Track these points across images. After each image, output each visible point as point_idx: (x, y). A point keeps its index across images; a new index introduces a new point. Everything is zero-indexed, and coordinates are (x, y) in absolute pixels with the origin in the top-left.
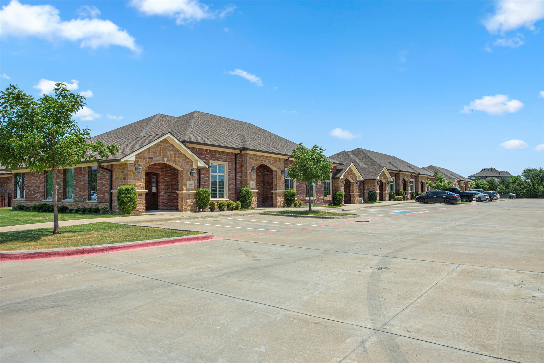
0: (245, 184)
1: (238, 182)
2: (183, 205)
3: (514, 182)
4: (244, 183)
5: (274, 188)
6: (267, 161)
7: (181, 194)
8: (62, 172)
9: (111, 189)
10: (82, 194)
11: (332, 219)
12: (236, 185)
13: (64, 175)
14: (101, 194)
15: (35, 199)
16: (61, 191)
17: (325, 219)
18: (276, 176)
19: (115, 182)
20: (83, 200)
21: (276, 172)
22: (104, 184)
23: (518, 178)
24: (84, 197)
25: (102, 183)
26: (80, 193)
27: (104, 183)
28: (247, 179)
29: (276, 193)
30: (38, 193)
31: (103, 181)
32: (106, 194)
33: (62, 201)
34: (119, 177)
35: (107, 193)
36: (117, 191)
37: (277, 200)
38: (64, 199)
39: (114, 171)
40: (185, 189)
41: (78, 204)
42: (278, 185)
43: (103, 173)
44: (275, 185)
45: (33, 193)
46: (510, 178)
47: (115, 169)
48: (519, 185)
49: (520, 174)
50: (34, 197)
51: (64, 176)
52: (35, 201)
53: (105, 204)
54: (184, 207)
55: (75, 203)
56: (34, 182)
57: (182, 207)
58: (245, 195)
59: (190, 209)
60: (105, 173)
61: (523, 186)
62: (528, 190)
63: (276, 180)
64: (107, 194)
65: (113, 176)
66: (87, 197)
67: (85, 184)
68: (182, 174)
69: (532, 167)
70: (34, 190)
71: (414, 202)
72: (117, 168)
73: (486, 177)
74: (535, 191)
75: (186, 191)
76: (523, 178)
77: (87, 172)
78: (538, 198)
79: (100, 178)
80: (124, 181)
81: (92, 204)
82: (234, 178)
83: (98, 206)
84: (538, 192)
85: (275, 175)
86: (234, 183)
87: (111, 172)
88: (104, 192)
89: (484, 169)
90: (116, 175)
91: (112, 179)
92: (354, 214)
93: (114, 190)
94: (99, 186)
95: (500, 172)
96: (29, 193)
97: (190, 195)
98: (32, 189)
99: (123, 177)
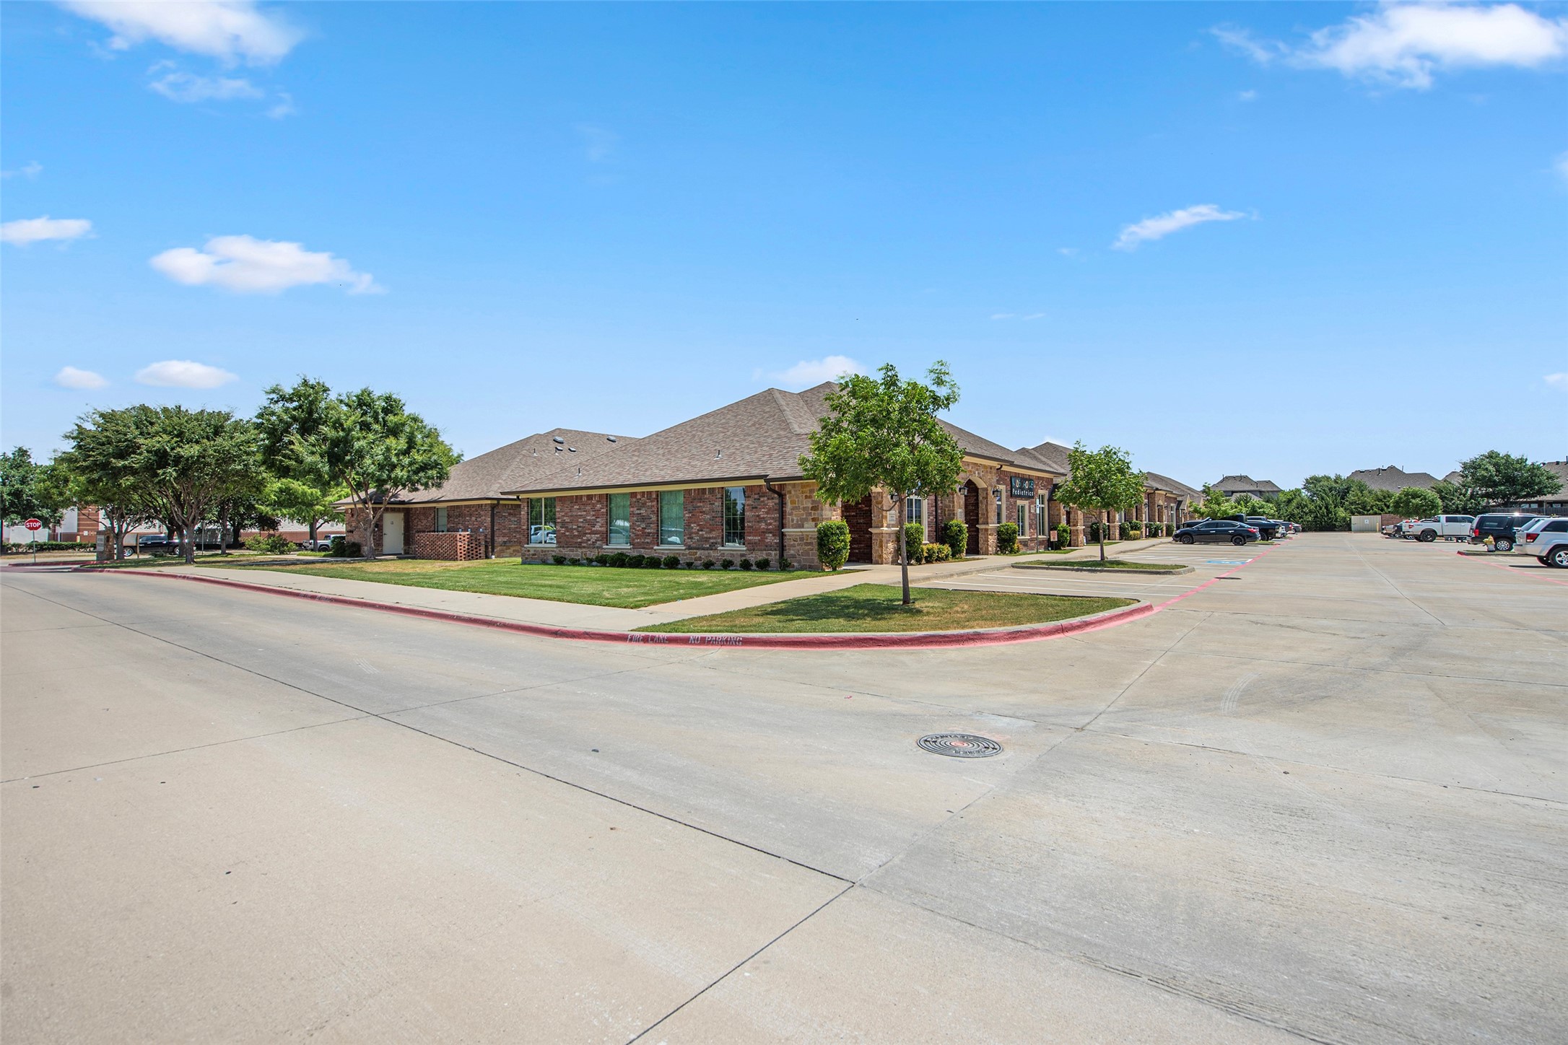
0: (949, 515)
1: (939, 511)
2: (882, 552)
3: (1289, 501)
4: (946, 513)
5: (980, 521)
6: (977, 472)
7: (879, 534)
8: (654, 496)
9: (783, 526)
10: (705, 536)
11: (1169, 574)
12: (936, 518)
13: (658, 501)
14: (756, 536)
15: (583, 545)
16: (652, 531)
17: (1158, 576)
18: (987, 498)
19: (790, 514)
20: (708, 546)
21: (985, 493)
22: (763, 518)
23: (1297, 493)
24: (712, 541)
25: (758, 516)
26: (700, 533)
27: (762, 516)
28: (953, 506)
29: (986, 530)
30: (589, 534)
31: (761, 513)
32: (767, 535)
33: (656, 547)
34: (801, 506)
35: (771, 533)
36: (816, 530)
37: (988, 541)
38: (658, 545)
39: (787, 496)
40: (885, 525)
41: (696, 553)
42: (989, 514)
43: (759, 499)
44: (983, 514)
45: (576, 533)
46: (1280, 494)
47: (790, 492)
48: (1299, 506)
49: (1300, 487)
50: (579, 540)
51: (658, 504)
52: (584, 547)
53: (764, 552)
54: (884, 555)
55: (687, 552)
56: (579, 514)
57: (881, 556)
58: (956, 534)
59: (891, 560)
60: (766, 498)
61: (1306, 510)
62: (1316, 517)
63: (987, 506)
64: (771, 535)
65: (786, 504)
66: (719, 540)
67: (713, 517)
68: (880, 499)
69: (1320, 474)
70: (580, 529)
71: (1170, 542)
72: (795, 491)
73: (1233, 492)
74: (1330, 519)
75: (886, 529)
76: (1305, 493)
77: (719, 496)
78: (1335, 531)
79: (753, 508)
80: (813, 512)
81: (732, 552)
82: (934, 504)
83: (748, 557)
84: (1336, 521)
85: (983, 498)
86: (934, 513)
87: (782, 496)
88: (763, 532)
89: (1226, 478)
90: (793, 502)
91: (784, 509)
92: (1185, 567)
93: (789, 528)
94: (749, 522)
95: (1257, 483)
96: (567, 534)
97: (892, 535)
98: (574, 527)
99: (810, 506)
